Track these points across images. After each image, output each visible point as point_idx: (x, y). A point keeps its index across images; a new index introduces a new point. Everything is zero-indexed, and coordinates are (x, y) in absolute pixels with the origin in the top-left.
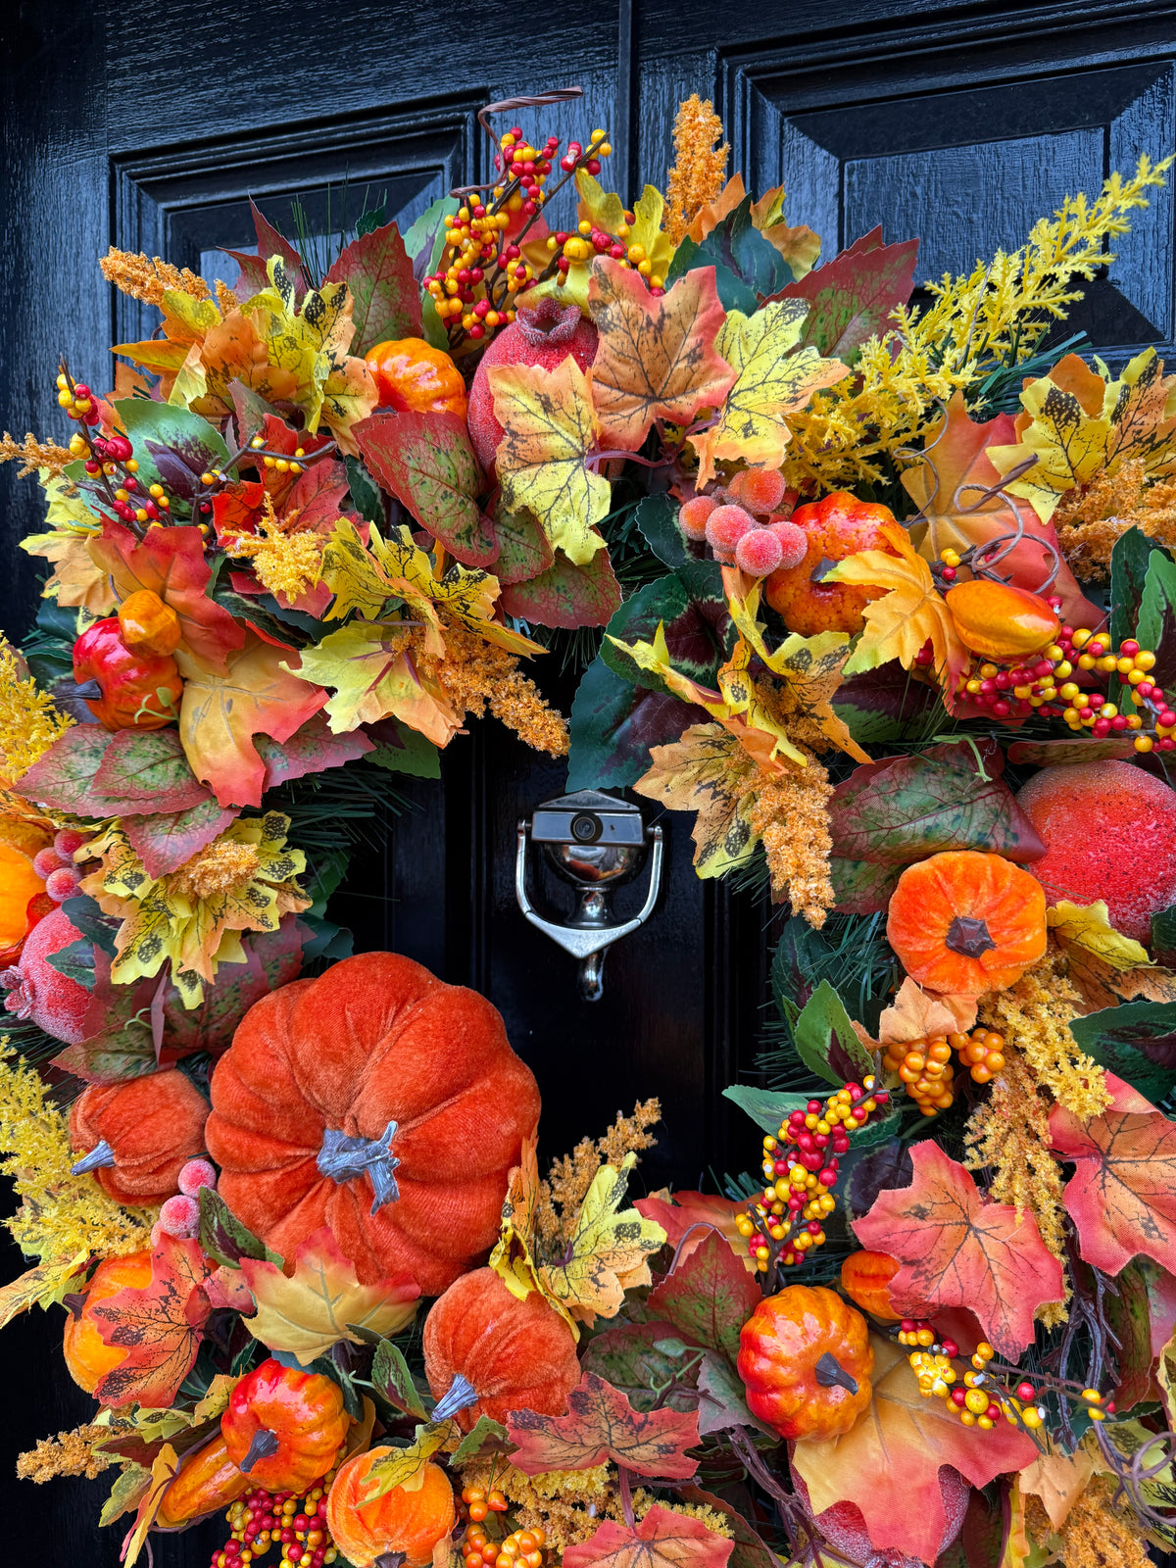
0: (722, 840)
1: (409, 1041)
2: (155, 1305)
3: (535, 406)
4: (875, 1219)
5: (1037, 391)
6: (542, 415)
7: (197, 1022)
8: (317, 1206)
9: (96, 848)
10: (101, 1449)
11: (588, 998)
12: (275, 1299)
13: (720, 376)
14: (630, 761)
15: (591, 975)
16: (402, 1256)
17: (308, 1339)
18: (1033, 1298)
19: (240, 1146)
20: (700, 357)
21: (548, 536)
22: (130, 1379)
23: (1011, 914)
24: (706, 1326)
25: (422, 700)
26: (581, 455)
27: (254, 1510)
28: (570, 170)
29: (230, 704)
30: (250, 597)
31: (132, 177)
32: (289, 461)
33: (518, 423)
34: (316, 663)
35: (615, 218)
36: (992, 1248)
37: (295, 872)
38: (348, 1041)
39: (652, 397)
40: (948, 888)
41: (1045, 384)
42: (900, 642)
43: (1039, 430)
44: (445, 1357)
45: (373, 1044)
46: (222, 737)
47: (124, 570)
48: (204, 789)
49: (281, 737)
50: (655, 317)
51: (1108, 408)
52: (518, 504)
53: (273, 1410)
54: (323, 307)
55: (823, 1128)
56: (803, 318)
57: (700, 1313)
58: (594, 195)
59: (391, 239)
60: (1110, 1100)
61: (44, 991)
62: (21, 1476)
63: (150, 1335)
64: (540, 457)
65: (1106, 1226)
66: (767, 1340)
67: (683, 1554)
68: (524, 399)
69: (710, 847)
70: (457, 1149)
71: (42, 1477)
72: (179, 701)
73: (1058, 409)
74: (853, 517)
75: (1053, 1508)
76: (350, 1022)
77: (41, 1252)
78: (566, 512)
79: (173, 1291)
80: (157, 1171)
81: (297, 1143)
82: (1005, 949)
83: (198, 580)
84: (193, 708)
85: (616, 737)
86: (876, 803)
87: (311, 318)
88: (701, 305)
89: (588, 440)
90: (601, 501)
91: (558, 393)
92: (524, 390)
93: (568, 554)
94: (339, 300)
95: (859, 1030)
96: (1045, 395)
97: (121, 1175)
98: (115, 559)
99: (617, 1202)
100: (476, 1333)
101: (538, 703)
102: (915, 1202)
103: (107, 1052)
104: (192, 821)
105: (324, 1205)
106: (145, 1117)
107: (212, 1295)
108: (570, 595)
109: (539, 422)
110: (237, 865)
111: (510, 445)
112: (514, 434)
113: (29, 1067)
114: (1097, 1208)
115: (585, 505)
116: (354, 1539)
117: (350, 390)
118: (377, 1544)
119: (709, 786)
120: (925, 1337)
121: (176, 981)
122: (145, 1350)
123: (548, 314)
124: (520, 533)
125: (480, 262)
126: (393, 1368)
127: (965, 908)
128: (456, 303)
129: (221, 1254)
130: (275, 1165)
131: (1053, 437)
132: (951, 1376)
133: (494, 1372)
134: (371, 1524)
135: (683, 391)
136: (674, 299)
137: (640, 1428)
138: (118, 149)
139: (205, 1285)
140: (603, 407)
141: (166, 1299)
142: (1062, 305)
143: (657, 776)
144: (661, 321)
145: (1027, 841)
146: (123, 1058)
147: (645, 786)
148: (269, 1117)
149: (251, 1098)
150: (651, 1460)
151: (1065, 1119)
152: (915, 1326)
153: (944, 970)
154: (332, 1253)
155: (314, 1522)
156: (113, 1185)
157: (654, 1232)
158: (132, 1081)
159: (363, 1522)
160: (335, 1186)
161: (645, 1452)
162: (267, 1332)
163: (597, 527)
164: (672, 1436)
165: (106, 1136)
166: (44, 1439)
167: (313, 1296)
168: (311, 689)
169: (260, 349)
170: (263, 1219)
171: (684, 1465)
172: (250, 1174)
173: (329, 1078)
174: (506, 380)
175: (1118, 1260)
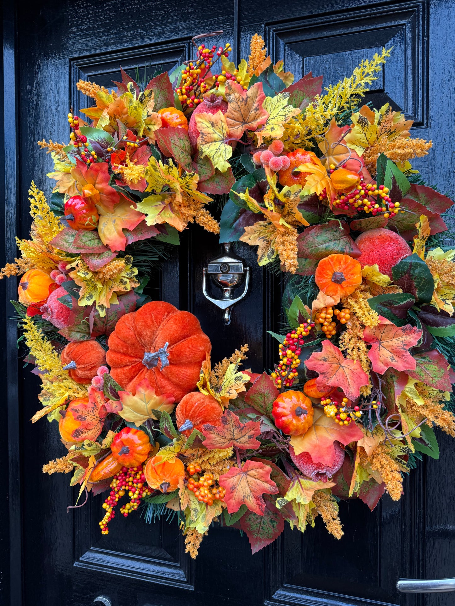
0: (266, 254)
1: (171, 322)
2: (90, 409)
3: (209, 125)
4: (311, 360)
5: (355, 116)
6: (211, 128)
7: (103, 323)
8: (142, 376)
9: (74, 264)
10: (71, 460)
11: (226, 324)
12: (129, 403)
13: (264, 115)
14: (239, 233)
15: (226, 316)
16: (169, 388)
17: (139, 417)
18: (359, 384)
19: (118, 358)
20: (258, 109)
21: (213, 164)
22: (82, 432)
23: (350, 270)
24: (263, 404)
25: (174, 218)
26: (223, 140)
27: (120, 480)
28: (219, 55)
29: (115, 221)
30: (121, 186)
31: (77, 65)
32: (134, 143)
33: (204, 130)
34: (141, 207)
35: (233, 70)
36: (347, 371)
37: (134, 274)
38: (152, 322)
39: (244, 123)
40: (332, 263)
41: (358, 114)
42: (317, 188)
43: (357, 128)
44: (183, 415)
45: (160, 323)
46: (112, 231)
47: (82, 179)
48: (107, 247)
49: (131, 229)
50: (245, 97)
51: (376, 121)
52: (204, 155)
53: (128, 440)
54: (145, 97)
55: (296, 336)
56: (288, 98)
57: (261, 400)
58: (227, 63)
59: (165, 77)
60: (379, 322)
61: (55, 311)
62: (44, 472)
63: (88, 419)
64: (211, 140)
65: (380, 361)
66: (281, 404)
67: (256, 474)
68: (206, 123)
69: (263, 256)
70: (187, 353)
71: (50, 472)
72: (98, 221)
73: (362, 121)
74: (304, 155)
75: (367, 450)
76: (153, 317)
78: (219, 157)
79: (96, 406)
80: (90, 369)
81: (136, 357)
82: (349, 280)
83: (106, 180)
84: (103, 223)
85: (234, 226)
86: (311, 239)
87: (141, 101)
88: (258, 94)
89: (225, 135)
90: (229, 153)
91: (216, 121)
92: (206, 121)
93: (219, 169)
94: (150, 95)
95: (306, 307)
96: (358, 118)
97: (78, 371)
98: (79, 175)
99: (236, 371)
100: (193, 406)
101: (210, 217)
102: (323, 356)
103: (75, 331)
104: (103, 256)
105: (145, 376)
106: (87, 352)
107: (108, 408)
108: (220, 184)
109: (211, 130)
110: (119, 266)
111: (202, 137)
112: (203, 134)
113: (48, 340)
114: (377, 356)
115: (224, 154)
116: (154, 478)
117: (153, 123)
118: (161, 480)
119: (262, 238)
120: (328, 401)
121: (98, 308)
122: (87, 423)
123: (213, 99)
124: (204, 165)
125: (192, 84)
126: (166, 421)
127: (337, 269)
128: (185, 96)
129: (111, 395)
130: (129, 364)
131: (361, 131)
132: (336, 410)
133: (198, 416)
134: (159, 472)
135: (254, 120)
136: (250, 92)
137: (242, 429)
138: (72, 56)
139: (106, 405)
140: (230, 125)
141: (93, 408)
142: (363, 93)
143: (246, 235)
144: (247, 99)
145: (356, 251)
146: (80, 334)
147: (243, 239)
148: (127, 348)
149: (122, 342)
150: (246, 442)
151: (368, 331)
152: (325, 398)
153: (331, 288)
154: (148, 387)
155: (139, 481)
156: (75, 375)
157: (247, 378)
158: (82, 342)
159: (156, 472)
160: (148, 370)
161: (244, 439)
162: (125, 415)
163: (228, 161)
164: (253, 432)
165: (74, 359)
166: (51, 461)
167: (141, 402)
168: (140, 214)
169: (125, 110)
170: (125, 382)
171: (256, 443)
172: (121, 367)
173: (147, 334)
174: (201, 118)
175: (383, 370)
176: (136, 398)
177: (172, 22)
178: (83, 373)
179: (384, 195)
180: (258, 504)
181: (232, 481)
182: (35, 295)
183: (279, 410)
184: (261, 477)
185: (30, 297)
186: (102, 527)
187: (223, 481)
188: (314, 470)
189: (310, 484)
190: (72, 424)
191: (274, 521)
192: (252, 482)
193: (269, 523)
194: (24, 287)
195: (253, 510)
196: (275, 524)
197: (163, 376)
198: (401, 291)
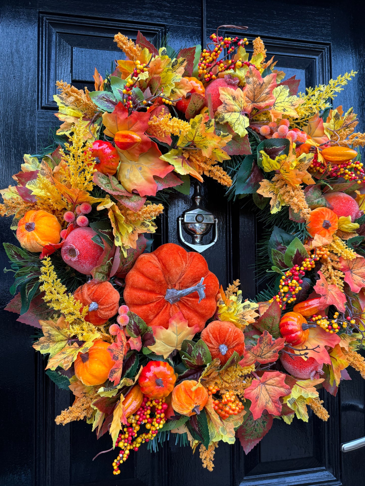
0: (275, 205)
2: (120, 348)
3: (231, 98)
4: (317, 286)
5: (334, 112)
6: (232, 100)
8: (167, 311)
12: (162, 337)
13: (272, 99)
16: (196, 319)
17: (169, 349)
19: (145, 296)
20: (269, 94)
21: (233, 129)
22: (115, 372)
23: (333, 220)
26: (241, 112)
29: (141, 169)
31: (47, 19)
32: (169, 101)
33: (226, 101)
34: (168, 158)
35: (246, 59)
36: (334, 293)
38: (181, 261)
39: (254, 102)
40: (324, 213)
41: (336, 111)
43: (332, 121)
44: (217, 341)
46: (139, 177)
49: (162, 177)
50: (261, 82)
52: (225, 121)
53: (160, 373)
54: (177, 63)
55: (302, 268)
56: (289, 89)
57: (270, 322)
58: (243, 53)
59: (192, 51)
62: (58, 424)
63: (119, 358)
64: (232, 110)
65: (355, 284)
67: (274, 382)
68: (228, 96)
69: (273, 206)
71: (66, 422)
77: (49, 352)
78: (238, 124)
79: (123, 344)
80: (112, 309)
81: (160, 294)
82: (333, 227)
83: (141, 130)
84: (127, 169)
85: (247, 181)
86: (310, 195)
87: (173, 66)
88: (272, 82)
89: (242, 108)
90: (247, 123)
91: (238, 96)
92: (229, 94)
93: (240, 134)
94: (182, 62)
96: (336, 113)
97: (101, 312)
98: (113, 120)
99: (241, 301)
100: (227, 331)
101: (223, 172)
102: (323, 282)
104: (132, 199)
105: (169, 310)
107: (131, 345)
108: (232, 146)
109: (232, 102)
111: (224, 106)
112: (226, 104)
114: (352, 280)
115: (243, 123)
117: (179, 87)
118: (194, 404)
119: (272, 192)
120: (320, 317)
121: (122, 249)
122: (119, 362)
126: (200, 348)
127: (326, 218)
129: (133, 333)
130: (155, 300)
131: (334, 123)
132: (328, 322)
134: (193, 398)
135: (262, 101)
136: (266, 79)
137: (272, 346)
138: (42, 9)
139: (129, 342)
140: (246, 102)
142: (333, 97)
143: (261, 189)
144: (263, 84)
145: (331, 205)
146: (101, 275)
147: (259, 191)
148: (154, 286)
149: (149, 281)
150: (270, 357)
151: (344, 263)
152: (317, 315)
153: (323, 232)
154: (181, 319)
155: (163, 411)
156: (96, 316)
157: (255, 305)
158: (101, 283)
159: (191, 398)
160: (171, 305)
161: (269, 354)
162: (157, 349)
163: (246, 128)
164: (278, 347)
165: (96, 300)
166: (64, 410)
167: (173, 334)
168: (168, 164)
169: (160, 70)
170: (151, 317)
171: (276, 357)
172: (146, 304)
173: (176, 271)
174: (224, 91)
175: (358, 290)
176: (169, 331)
177: (148, 8)
178: (107, 313)
179: (360, 168)
180: (276, 407)
181: (255, 391)
182: (46, 237)
183: (290, 328)
184: (279, 384)
185: (39, 239)
186: (115, 468)
187: (248, 393)
188: (312, 371)
189: (304, 383)
190: (100, 366)
191: (265, 422)
192: (271, 389)
193: (262, 424)
194: (29, 228)
195: (272, 412)
196: (265, 424)
197: (189, 309)
198: (357, 235)
